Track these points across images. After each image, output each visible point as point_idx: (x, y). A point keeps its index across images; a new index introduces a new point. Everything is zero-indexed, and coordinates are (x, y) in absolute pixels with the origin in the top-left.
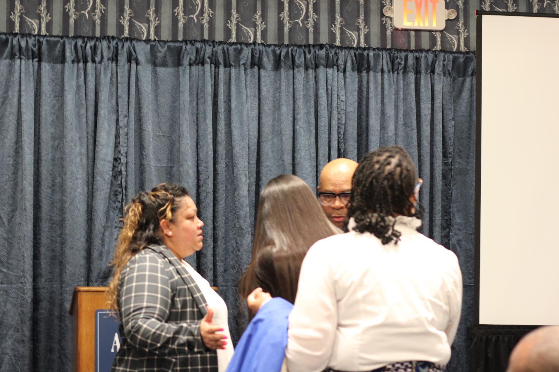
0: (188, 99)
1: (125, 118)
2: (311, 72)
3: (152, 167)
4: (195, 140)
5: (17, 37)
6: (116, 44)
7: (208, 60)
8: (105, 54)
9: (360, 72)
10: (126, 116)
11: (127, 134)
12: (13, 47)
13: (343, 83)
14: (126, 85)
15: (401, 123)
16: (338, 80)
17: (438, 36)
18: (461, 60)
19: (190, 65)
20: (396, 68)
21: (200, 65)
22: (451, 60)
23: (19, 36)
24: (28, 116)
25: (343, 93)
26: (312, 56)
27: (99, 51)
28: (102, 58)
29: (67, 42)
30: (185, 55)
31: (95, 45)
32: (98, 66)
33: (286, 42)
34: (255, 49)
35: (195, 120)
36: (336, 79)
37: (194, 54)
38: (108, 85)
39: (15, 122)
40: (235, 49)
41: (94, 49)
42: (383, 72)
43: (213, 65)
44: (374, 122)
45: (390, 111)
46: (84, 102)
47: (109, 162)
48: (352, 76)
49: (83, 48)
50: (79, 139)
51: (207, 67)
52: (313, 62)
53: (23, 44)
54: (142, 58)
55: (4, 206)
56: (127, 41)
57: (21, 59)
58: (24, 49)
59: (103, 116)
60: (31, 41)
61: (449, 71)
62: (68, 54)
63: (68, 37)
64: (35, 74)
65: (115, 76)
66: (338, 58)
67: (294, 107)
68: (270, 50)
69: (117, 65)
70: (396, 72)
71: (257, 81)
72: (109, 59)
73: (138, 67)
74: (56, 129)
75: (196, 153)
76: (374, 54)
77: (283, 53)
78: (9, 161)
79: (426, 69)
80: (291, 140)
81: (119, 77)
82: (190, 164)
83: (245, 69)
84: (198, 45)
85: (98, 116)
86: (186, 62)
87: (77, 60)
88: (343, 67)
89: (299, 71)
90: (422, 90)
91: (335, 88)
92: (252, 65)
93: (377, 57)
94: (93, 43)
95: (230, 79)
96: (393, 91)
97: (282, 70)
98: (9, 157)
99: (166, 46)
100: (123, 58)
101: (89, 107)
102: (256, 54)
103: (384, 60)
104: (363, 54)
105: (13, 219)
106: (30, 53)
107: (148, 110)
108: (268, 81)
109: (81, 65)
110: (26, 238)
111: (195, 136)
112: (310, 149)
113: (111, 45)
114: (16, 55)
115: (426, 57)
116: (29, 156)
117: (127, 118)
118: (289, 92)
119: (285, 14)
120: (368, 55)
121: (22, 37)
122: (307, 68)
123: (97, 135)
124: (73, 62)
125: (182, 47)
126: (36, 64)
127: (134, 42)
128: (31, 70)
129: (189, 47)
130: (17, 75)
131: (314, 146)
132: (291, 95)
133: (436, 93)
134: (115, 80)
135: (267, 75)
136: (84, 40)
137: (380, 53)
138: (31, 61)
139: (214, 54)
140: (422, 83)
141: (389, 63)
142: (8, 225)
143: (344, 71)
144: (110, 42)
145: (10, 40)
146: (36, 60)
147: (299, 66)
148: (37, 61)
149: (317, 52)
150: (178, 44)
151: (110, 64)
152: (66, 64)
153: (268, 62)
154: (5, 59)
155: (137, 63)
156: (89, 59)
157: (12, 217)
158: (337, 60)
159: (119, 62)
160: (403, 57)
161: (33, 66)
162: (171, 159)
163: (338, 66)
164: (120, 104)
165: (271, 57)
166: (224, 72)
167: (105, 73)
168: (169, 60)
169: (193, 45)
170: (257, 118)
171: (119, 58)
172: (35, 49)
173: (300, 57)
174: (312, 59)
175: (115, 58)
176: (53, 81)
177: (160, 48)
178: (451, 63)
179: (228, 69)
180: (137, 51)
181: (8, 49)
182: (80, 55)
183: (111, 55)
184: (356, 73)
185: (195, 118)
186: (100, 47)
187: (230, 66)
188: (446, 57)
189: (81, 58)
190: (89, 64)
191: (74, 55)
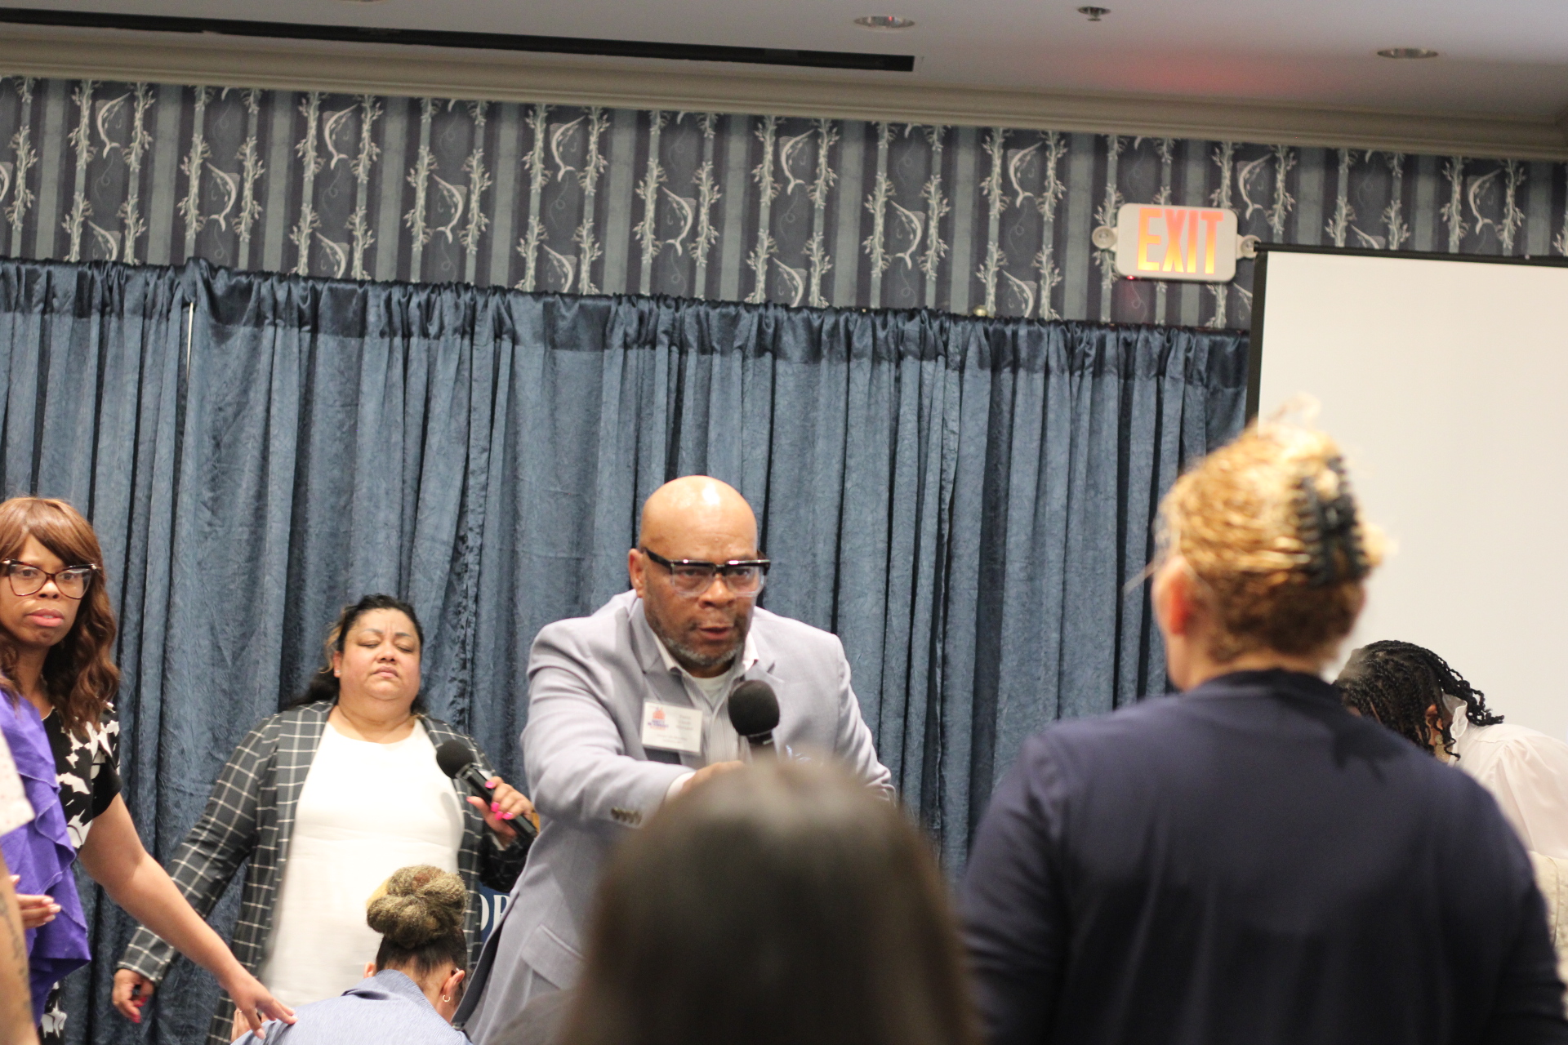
0: (615, 417)
1: (482, 453)
2: (885, 366)
3: (535, 558)
4: (630, 504)
5: (269, 282)
6: (472, 299)
7: (665, 339)
8: (447, 320)
9: (996, 370)
10: (484, 450)
11: (485, 487)
12: (260, 301)
13: (957, 394)
14: (489, 384)
15: (1079, 483)
16: (945, 387)
17: (1221, 294)
18: (1230, 349)
19: (626, 346)
20: (1078, 362)
21: (648, 348)
22: (1206, 349)
23: (275, 279)
24: (283, 444)
25: (955, 414)
26: (891, 334)
27: (436, 313)
28: (442, 327)
29: (370, 293)
30: (616, 325)
31: (428, 301)
32: (434, 343)
33: (875, 304)
34: (767, 317)
35: (631, 464)
36: (940, 384)
37: (635, 324)
38: (451, 383)
39: (256, 453)
40: (723, 316)
41: (427, 309)
42: (1047, 371)
43: (674, 349)
44: (1022, 480)
45: (1058, 455)
46: (399, 419)
47: (443, 543)
48: (978, 381)
49: (404, 307)
50: (387, 493)
51: (662, 352)
52: (893, 347)
53: (281, 295)
54: (524, 330)
55: (228, 625)
56: (494, 294)
57: (276, 325)
58: (282, 306)
59: (435, 448)
60: (298, 291)
61: (1199, 373)
62: (372, 318)
63: (373, 282)
64: (305, 356)
65: (467, 365)
66: (948, 339)
67: (846, 442)
68: (798, 318)
69: (472, 344)
70: (1078, 373)
71: (768, 384)
72: (455, 331)
73: (517, 348)
74: (343, 471)
75: (630, 532)
76: (1029, 334)
77: (827, 327)
78: (242, 532)
79: (1149, 368)
80: (835, 513)
81: (474, 367)
82: (614, 554)
83: (744, 358)
84: (644, 306)
85: (427, 447)
86: (617, 339)
87: (388, 332)
88: (958, 358)
89: (859, 365)
90: (1136, 412)
91: (938, 405)
92: (760, 351)
93: (1035, 340)
94: (423, 297)
95: (710, 379)
96: (1067, 414)
97: (824, 362)
98: (241, 525)
99: (577, 305)
100: (485, 329)
101: (409, 428)
102: (768, 326)
103: (1053, 347)
104: (1003, 334)
105: (244, 653)
106: (295, 315)
107: (531, 440)
108: (791, 385)
109: (398, 340)
110: (263, 691)
111: (630, 496)
112: (874, 532)
113: (461, 302)
114: (266, 318)
115: (1147, 341)
116: (280, 525)
117: (485, 455)
118: (836, 409)
119: (876, 240)
120: (1015, 334)
121: (280, 281)
122: (876, 359)
123: (422, 486)
124: (382, 334)
125: (609, 309)
126: (307, 337)
127: (510, 297)
128: (296, 350)
129: (624, 308)
130: (265, 358)
131: (885, 527)
132: (841, 415)
133: (1165, 419)
134: (467, 374)
135: (789, 373)
136: (406, 288)
137: (1044, 330)
138: (296, 330)
139: (677, 325)
140: (1136, 397)
141: (1063, 353)
142: (234, 664)
143: (961, 368)
144: (459, 296)
145: (255, 288)
146: (308, 328)
147: (860, 356)
148: (309, 331)
149: (900, 325)
150: (603, 303)
151: (459, 341)
152: (367, 339)
153: (794, 344)
154: (245, 325)
155: (515, 340)
156: (415, 329)
157: (243, 649)
158: (946, 344)
159: (475, 337)
160: (1094, 341)
161: (300, 340)
162: (578, 544)
163: (946, 357)
164: (472, 425)
165: (802, 333)
166: (699, 361)
167: (445, 360)
168: (585, 337)
169: (634, 305)
170: (765, 463)
171: (477, 329)
172: (305, 307)
173: (863, 335)
174: (891, 340)
175: (468, 329)
176: (342, 373)
177: (563, 311)
178: (1205, 356)
179: (706, 357)
180: (515, 315)
181: (252, 304)
182: (397, 320)
183: (459, 323)
184: (988, 373)
185: (632, 458)
186: (438, 306)
187: (712, 350)
188: (1194, 341)
189: (399, 329)
190: (414, 340)
191: (384, 320)
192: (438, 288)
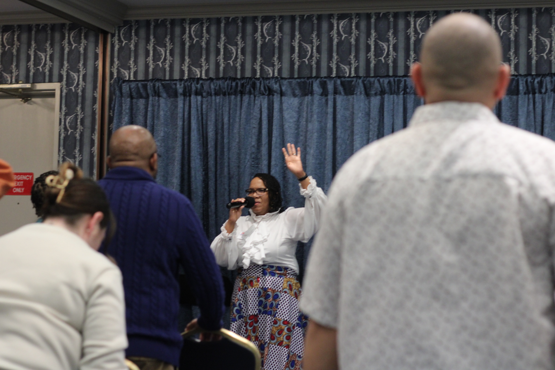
8: (549, 86)
27: (544, 85)
28: (546, 90)
29: (520, 79)
32: (544, 96)
38: (551, 110)
41: (541, 83)
46: (533, 123)
49: (532, 83)
62: (521, 88)
63: (520, 75)
72: (552, 90)
87: (527, 93)
94: (539, 79)
109: (531, 96)
124: (525, 94)
136: (533, 77)
144: (552, 78)
152: (520, 96)
156: (537, 91)
167: (549, 101)
176: (511, 108)
182: (530, 88)
183: (553, 87)
186: (544, 82)
189: (531, 91)
190: (537, 95)
191: (525, 88)
192: (544, 76)
